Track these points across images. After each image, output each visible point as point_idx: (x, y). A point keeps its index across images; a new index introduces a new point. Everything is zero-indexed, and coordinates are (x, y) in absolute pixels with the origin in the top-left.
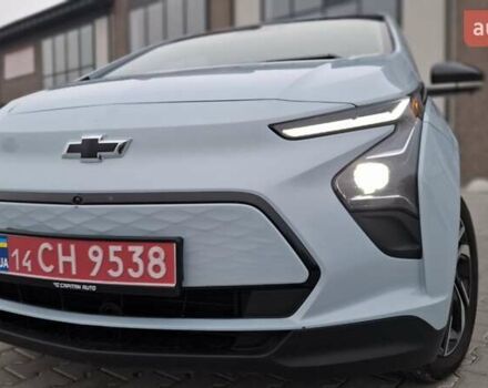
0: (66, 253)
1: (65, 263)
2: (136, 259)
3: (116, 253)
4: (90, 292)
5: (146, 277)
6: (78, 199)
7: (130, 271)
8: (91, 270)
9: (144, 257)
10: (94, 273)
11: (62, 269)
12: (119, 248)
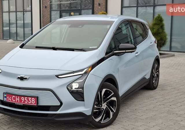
0: (17, 98)
1: (17, 100)
2: (30, 100)
3: (26, 99)
4: (22, 105)
5: (31, 103)
6: (20, 88)
7: (29, 102)
8: (22, 101)
9: (31, 100)
10: (22, 102)
11: (16, 101)
12: (27, 98)
